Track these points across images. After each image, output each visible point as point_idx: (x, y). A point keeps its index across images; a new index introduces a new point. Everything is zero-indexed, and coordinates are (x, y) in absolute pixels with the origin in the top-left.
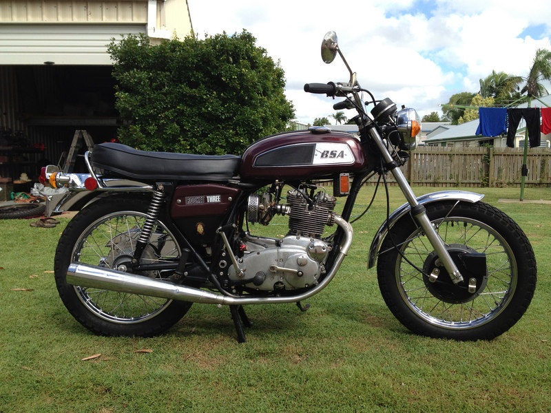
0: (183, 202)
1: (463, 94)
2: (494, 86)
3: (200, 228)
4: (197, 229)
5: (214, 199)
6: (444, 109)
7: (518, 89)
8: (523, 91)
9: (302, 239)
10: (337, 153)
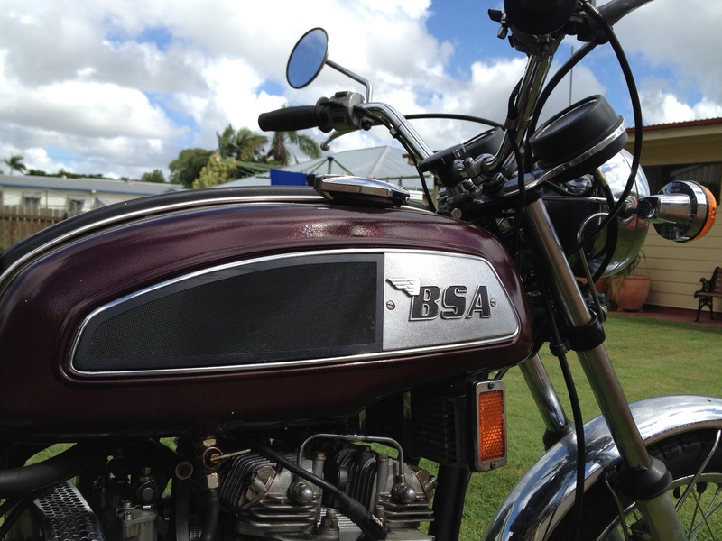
1: (196, 150)
2: (235, 144)
6: (172, 167)
7: (263, 151)
8: (270, 154)
10: (469, 296)
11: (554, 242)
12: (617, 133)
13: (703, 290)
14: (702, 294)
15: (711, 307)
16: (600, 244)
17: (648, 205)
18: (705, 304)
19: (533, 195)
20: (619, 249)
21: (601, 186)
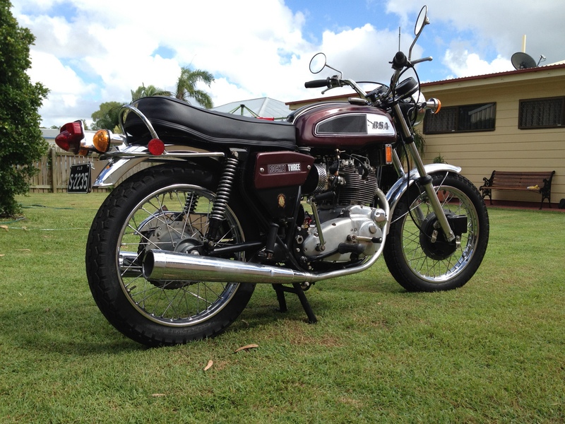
0: (266, 172)
3: (282, 201)
4: (278, 201)
5: (295, 167)
6: (94, 116)
9: (365, 208)
10: (384, 124)
11: (401, 115)
12: (416, 87)
13: (485, 185)
14: (485, 188)
15: (490, 197)
16: (413, 117)
17: (424, 104)
18: (487, 195)
19: (396, 103)
20: (418, 118)
21: (413, 100)
